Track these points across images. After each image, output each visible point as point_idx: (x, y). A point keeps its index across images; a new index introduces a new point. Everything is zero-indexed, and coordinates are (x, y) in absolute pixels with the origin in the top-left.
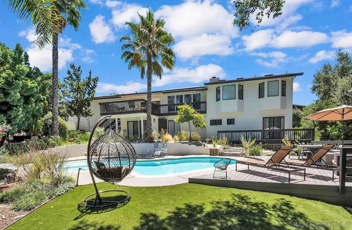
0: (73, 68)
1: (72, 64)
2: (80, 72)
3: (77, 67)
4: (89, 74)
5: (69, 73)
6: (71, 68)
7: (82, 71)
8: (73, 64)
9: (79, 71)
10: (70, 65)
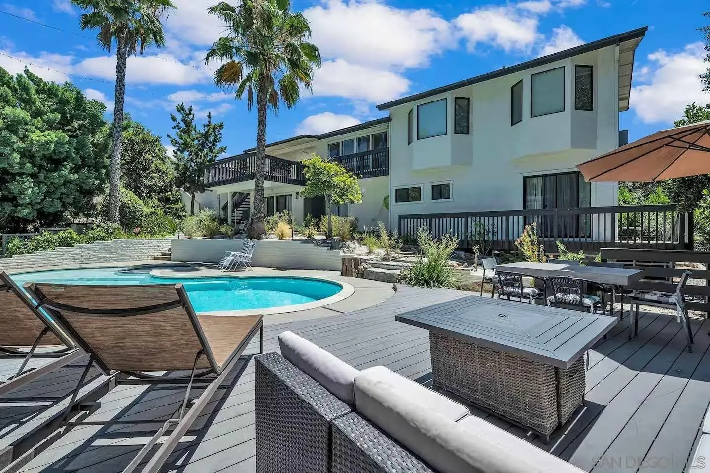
0: (182, 112)
1: (180, 105)
2: (191, 117)
3: (187, 108)
4: (209, 119)
5: (174, 119)
6: (179, 111)
7: (194, 115)
8: (182, 105)
9: (190, 114)
10: (177, 107)
